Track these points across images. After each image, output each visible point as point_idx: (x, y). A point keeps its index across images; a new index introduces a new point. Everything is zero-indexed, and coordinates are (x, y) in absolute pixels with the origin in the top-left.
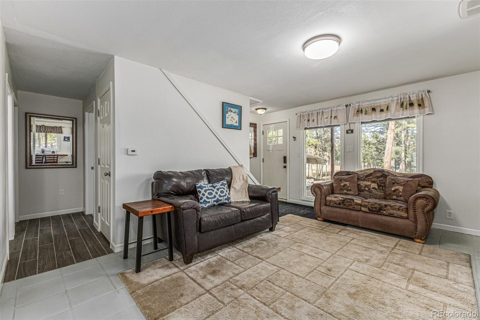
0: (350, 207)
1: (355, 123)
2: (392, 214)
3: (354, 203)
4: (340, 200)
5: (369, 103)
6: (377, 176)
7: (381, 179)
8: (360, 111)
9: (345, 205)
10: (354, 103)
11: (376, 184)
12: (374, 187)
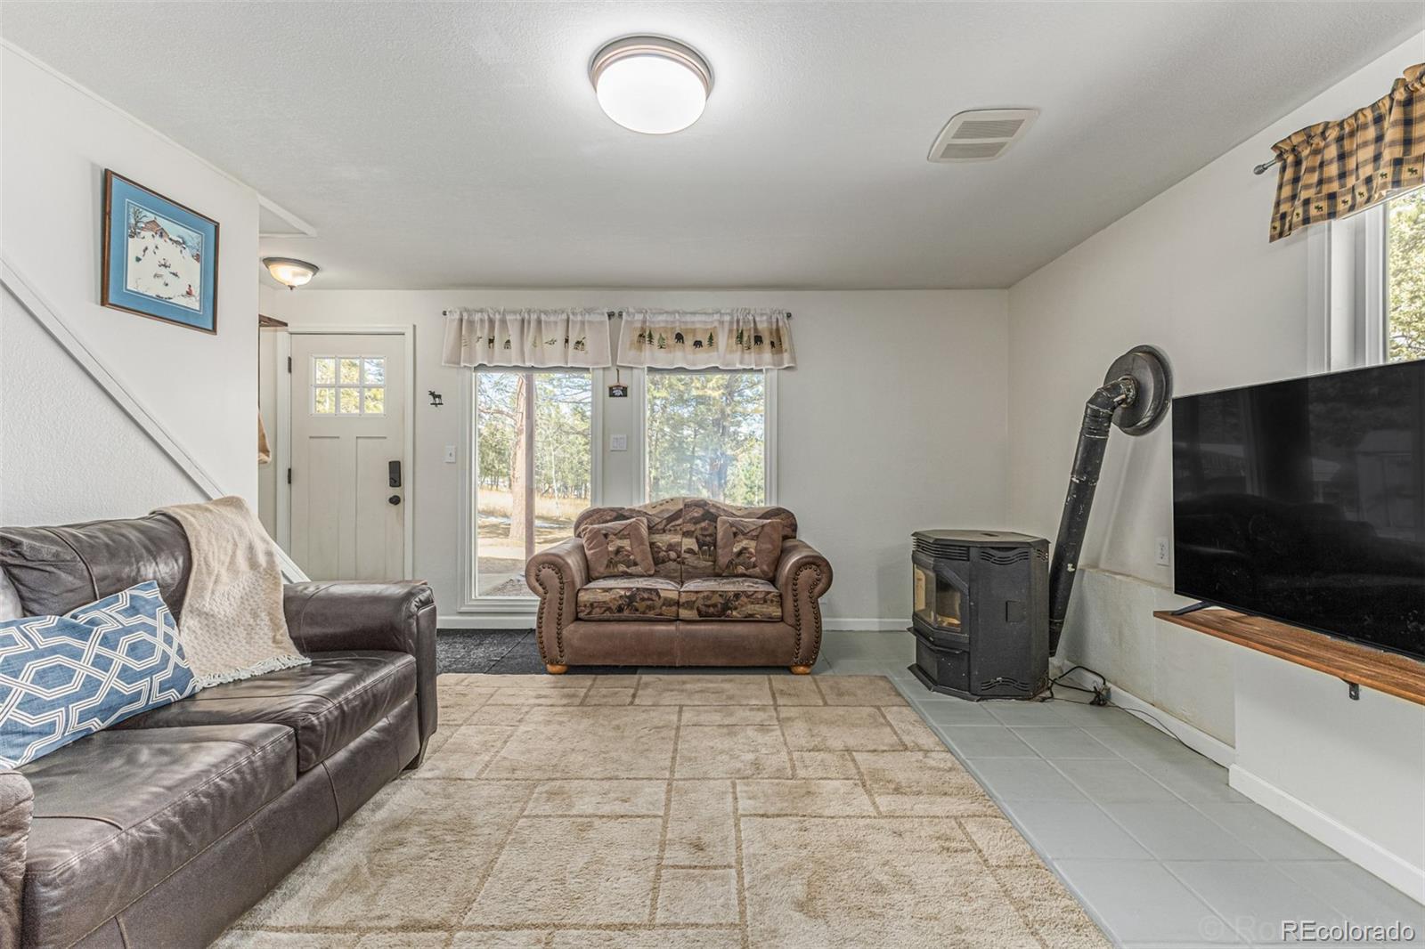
0: (651, 615)
1: (632, 368)
2: (751, 616)
3: (662, 600)
4: (621, 597)
5: (670, 318)
6: (694, 518)
7: (703, 524)
8: (645, 337)
9: (637, 610)
10: (631, 310)
11: (694, 540)
12: (689, 547)
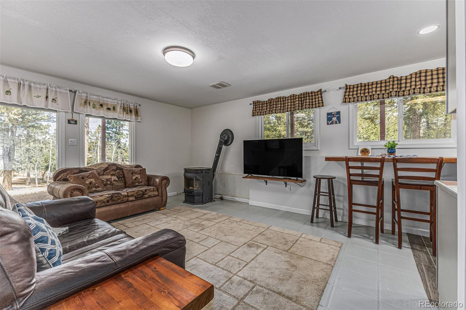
0: (119, 201)
1: (79, 113)
2: (150, 196)
3: (123, 196)
4: (108, 197)
5: (97, 98)
6: (113, 169)
7: (118, 171)
8: (86, 102)
9: (114, 201)
10: (80, 91)
11: (116, 177)
12: (114, 179)
